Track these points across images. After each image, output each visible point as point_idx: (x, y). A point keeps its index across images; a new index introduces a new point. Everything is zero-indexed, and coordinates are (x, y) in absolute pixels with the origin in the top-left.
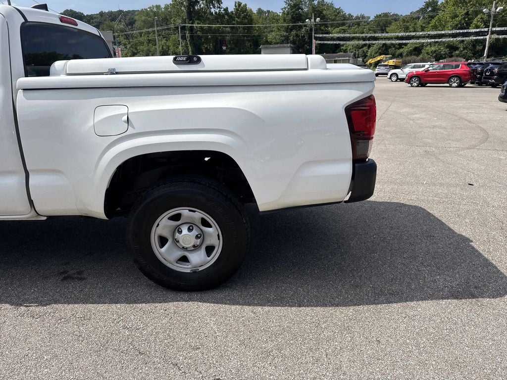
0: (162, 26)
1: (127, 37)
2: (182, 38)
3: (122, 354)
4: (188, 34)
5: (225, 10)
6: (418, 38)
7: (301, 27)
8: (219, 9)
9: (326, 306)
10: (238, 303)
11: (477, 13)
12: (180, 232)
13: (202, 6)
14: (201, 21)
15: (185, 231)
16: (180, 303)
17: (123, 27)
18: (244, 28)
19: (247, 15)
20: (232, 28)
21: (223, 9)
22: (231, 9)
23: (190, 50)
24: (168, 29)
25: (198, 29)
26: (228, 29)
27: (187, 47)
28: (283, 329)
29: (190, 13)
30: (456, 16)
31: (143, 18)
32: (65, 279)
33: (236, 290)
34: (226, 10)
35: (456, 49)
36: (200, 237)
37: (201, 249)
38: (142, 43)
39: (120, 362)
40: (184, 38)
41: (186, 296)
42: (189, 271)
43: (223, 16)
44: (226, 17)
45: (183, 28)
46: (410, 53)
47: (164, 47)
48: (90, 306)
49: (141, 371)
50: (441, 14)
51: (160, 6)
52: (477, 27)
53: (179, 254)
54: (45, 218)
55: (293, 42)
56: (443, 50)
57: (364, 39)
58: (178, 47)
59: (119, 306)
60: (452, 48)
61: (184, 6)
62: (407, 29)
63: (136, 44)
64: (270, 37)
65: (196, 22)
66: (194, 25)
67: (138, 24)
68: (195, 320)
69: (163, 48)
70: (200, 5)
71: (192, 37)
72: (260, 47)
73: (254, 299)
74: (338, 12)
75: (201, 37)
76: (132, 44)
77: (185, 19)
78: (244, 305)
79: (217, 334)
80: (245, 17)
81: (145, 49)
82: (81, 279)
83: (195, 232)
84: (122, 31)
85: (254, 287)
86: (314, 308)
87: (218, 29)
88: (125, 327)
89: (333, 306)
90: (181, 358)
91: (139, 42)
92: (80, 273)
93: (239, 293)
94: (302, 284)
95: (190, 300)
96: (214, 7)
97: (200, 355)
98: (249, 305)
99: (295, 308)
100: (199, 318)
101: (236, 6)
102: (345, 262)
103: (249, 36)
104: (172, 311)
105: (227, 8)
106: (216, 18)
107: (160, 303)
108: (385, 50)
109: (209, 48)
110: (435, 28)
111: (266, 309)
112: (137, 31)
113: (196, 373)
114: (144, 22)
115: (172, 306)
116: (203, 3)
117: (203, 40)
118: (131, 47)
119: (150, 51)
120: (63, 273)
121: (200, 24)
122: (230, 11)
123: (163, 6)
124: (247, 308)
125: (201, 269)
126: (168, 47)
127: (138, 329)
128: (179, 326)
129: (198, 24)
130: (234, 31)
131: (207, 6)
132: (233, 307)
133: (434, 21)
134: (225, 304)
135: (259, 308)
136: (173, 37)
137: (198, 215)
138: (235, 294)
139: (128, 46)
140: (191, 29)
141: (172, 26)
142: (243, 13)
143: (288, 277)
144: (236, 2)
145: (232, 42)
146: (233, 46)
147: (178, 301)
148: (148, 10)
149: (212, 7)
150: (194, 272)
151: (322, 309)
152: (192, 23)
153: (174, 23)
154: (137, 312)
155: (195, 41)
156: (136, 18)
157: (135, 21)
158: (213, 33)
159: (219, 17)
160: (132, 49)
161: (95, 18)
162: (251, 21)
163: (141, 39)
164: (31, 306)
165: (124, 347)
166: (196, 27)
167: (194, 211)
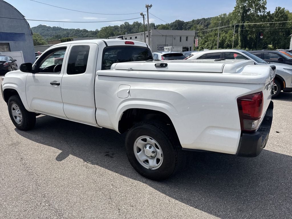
0: (225, 25)
1: (203, 33)
2: (235, 32)
3: (104, 196)
4: (239, 30)
5: (267, 13)
8: (263, 13)
9: (211, 214)
10: (165, 193)
12: (146, 147)
13: (252, 12)
14: (250, 21)
15: (148, 148)
16: (140, 182)
17: (202, 27)
18: (280, 24)
19: (284, 15)
20: (271, 24)
21: (266, 13)
22: (273, 12)
23: (239, 38)
24: (228, 27)
25: (247, 26)
26: (268, 25)
27: (238, 37)
28: (178, 215)
29: (243, 17)
31: (215, 22)
32: (106, 155)
33: (169, 186)
34: (269, 13)
36: (155, 153)
37: (154, 159)
38: (211, 36)
39: (101, 198)
40: (237, 32)
41: (145, 180)
42: (148, 168)
43: (266, 17)
44: (268, 17)
45: (237, 26)
47: (224, 38)
48: (107, 170)
49: (105, 206)
51: (226, 14)
53: (145, 158)
54: (102, 128)
58: (232, 37)
59: (117, 174)
61: (240, 13)
63: (208, 37)
65: (246, 22)
66: (245, 24)
67: (212, 25)
68: (141, 193)
69: (222, 38)
70: (251, 12)
71: (242, 31)
72: (291, 36)
73: (174, 194)
75: (248, 31)
76: (205, 36)
77: (240, 21)
78: (167, 195)
79: (145, 204)
80: (282, 17)
81: (212, 39)
82: (112, 157)
83: (152, 149)
84: (201, 30)
85: (179, 189)
86: (203, 212)
87: (261, 25)
88: (112, 185)
89: (215, 216)
90: (123, 208)
91: (210, 35)
92: (113, 154)
93: (170, 189)
94: (207, 197)
95: (145, 183)
96: (260, 12)
97: (132, 210)
98: (170, 197)
99: (192, 208)
100: (143, 193)
101: (276, 10)
102: (245, 194)
103: (282, 29)
104: (134, 185)
105: (270, 12)
106: (260, 18)
107: (133, 179)
109: (252, 37)
111: (177, 201)
112: (210, 29)
113: (124, 217)
114: (215, 23)
115: (136, 182)
116: (253, 10)
117: (249, 33)
118: (205, 38)
119: (215, 40)
120: (107, 152)
121: (248, 23)
122: (271, 13)
123: (228, 14)
124: (168, 198)
125: (153, 169)
126: (226, 37)
127: (116, 188)
128: (133, 193)
129: (247, 23)
130: (272, 25)
131: (256, 11)
132: (162, 194)
134: (159, 191)
135: (173, 200)
136: (230, 31)
137: (153, 141)
138: (168, 188)
139: (203, 38)
140: (243, 26)
141: (230, 25)
142: (281, 14)
143: (202, 190)
144: (277, 8)
145: (269, 33)
146: (270, 35)
147: (140, 181)
148: (219, 17)
149: (259, 12)
150: (150, 169)
151: (207, 214)
152: (244, 23)
153: (232, 24)
154: (121, 179)
155: (243, 33)
156: (211, 22)
157: (210, 23)
158: (257, 28)
159: (263, 17)
160: (205, 39)
161: (190, 23)
162: (286, 19)
163: (211, 34)
164: (89, 163)
165: (106, 193)
166: (246, 25)
167: (152, 139)
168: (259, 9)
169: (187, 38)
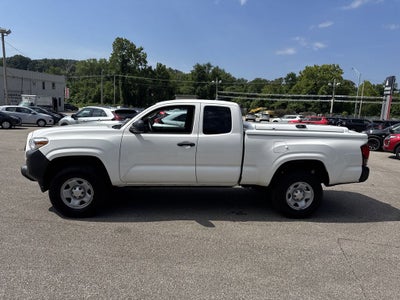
4: (120, 82)
6: (284, 98)
7: (204, 85)
8: (145, 67)
11: (322, 85)
13: (132, 63)
14: (131, 74)
19: (165, 73)
21: (148, 67)
22: (154, 67)
23: (121, 93)
25: (129, 79)
26: (151, 81)
27: (119, 91)
29: (123, 67)
30: (308, 85)
31: (82, 67)
34: (150, 68)
35: (310, 106)
38: (82, 86)
40: (117, 84)
43: (148, 71)
44: (150, 72)
45: (117, 78)
46: (279, 107)
50: (298, 83)
51: (96, 59)
52: (323, 94)
55: (198, 94)
56: (302, 107)
57: (248, 96)
60: (307, 105)
61: (119, 63)
62: (275, 91)
64: (182, 89)
65: (127, 74)
66: (126, 76)
71: (123, 84)
72: (175, 95)
74: (228, 76)
75: (131, 85)
77: (119, 71)
81: (85, 90)
96: (141, 65)
101: (158, 66)
106: (142, 72)
108: (262, 104)
110: (295, 91)
117: (132, 87)
119: (88, 92)
123: (98, 60)
126: (104, 90)
129: (129, 75)
130: (155, 83)
131: (136, 64)
133: (294, 87)
140: (123, 78)
141: (108, 75)
142: (163, 71)
144: (158, 63)
149: (139, 64)
152: (124, 75)
153: (110, 73)
156: (76, 66)
159: (145, 71)
162: (168, 77)
168: (139, 62)
169: (53, 85)
